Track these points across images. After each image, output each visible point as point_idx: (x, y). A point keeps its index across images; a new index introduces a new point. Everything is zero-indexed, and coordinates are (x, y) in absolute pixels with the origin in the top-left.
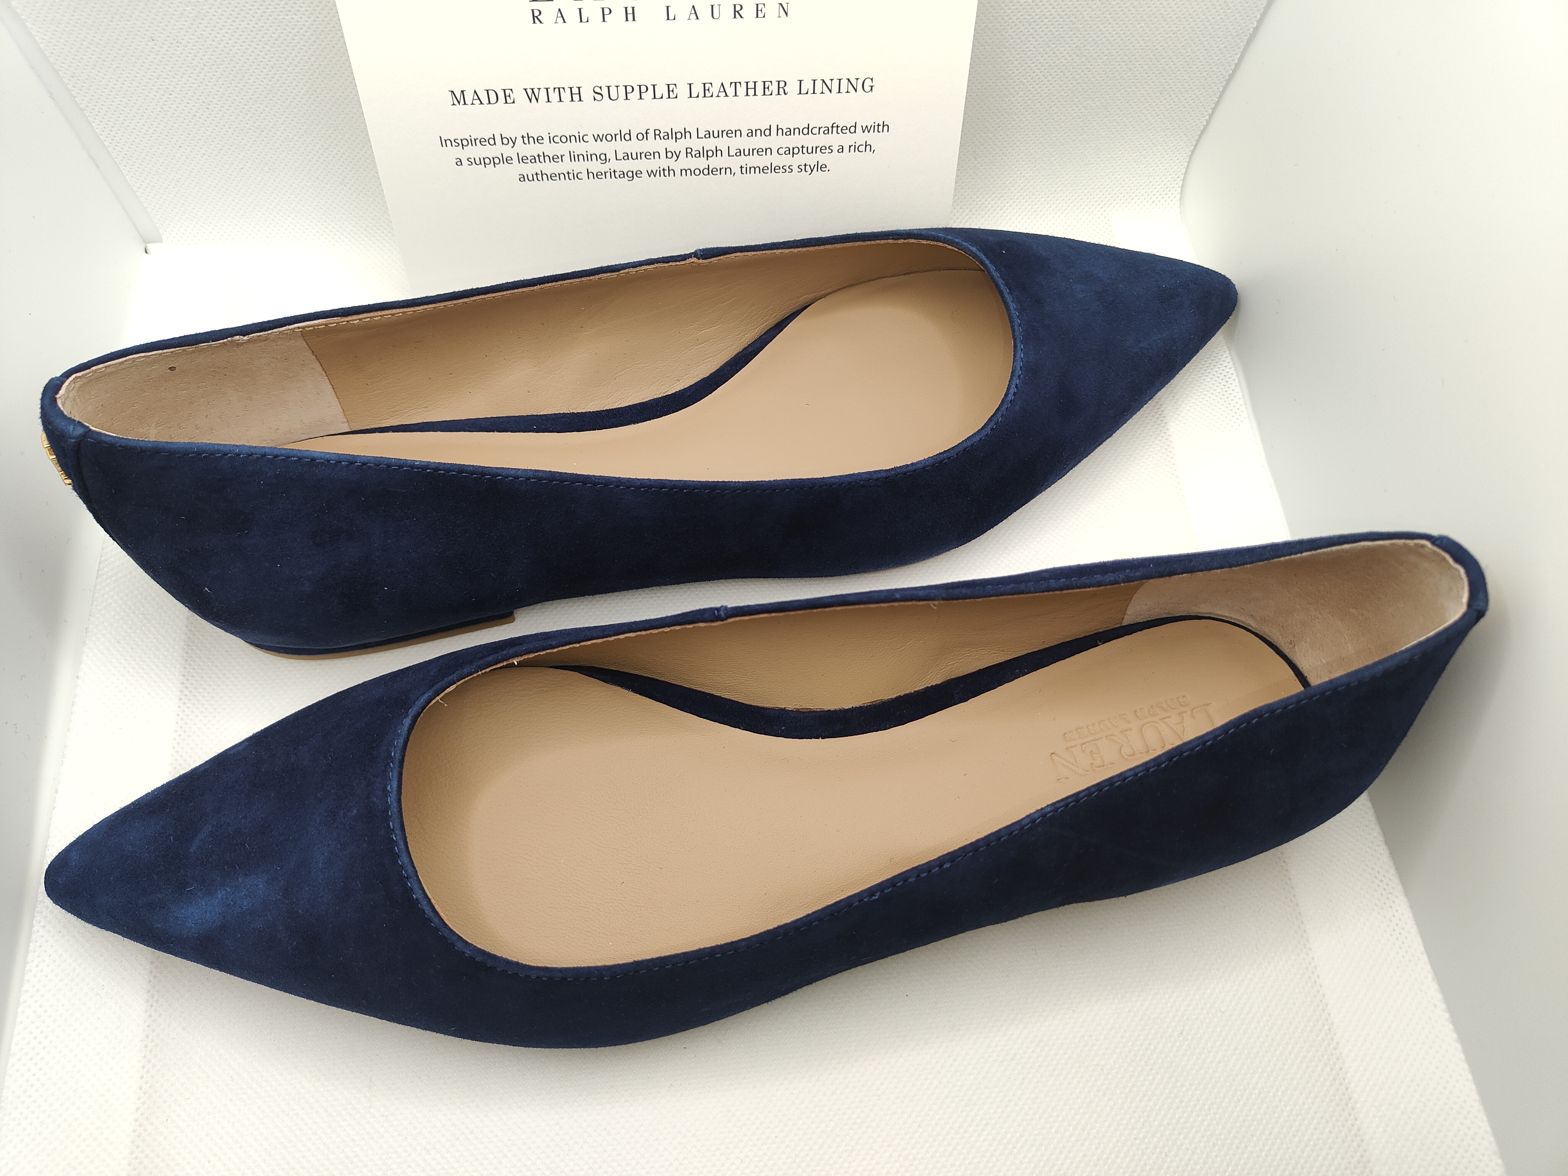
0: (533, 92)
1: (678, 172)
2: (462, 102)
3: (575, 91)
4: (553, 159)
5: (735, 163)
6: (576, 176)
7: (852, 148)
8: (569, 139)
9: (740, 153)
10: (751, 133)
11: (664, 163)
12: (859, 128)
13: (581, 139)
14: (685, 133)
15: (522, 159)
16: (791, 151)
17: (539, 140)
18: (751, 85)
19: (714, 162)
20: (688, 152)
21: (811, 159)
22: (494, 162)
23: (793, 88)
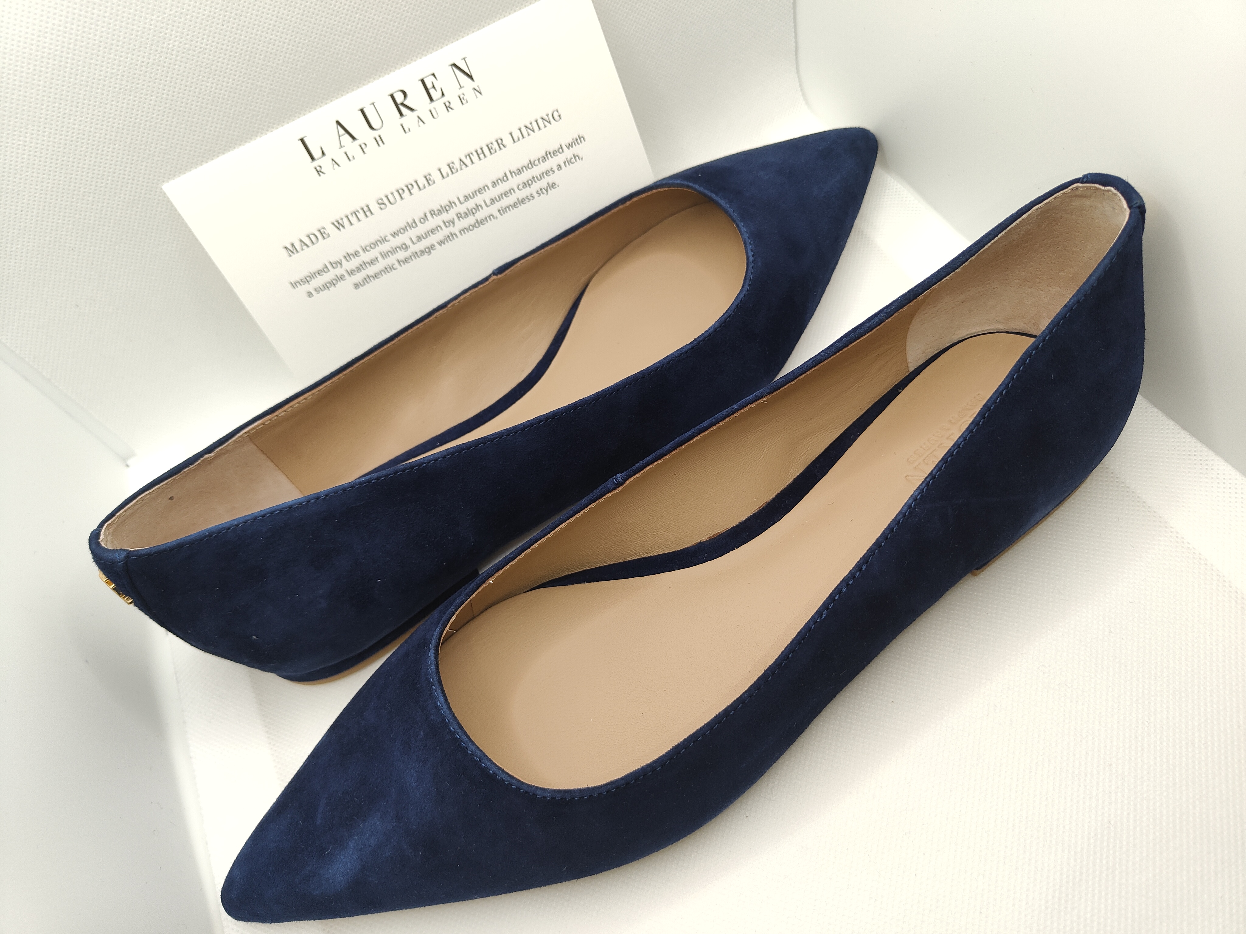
0: (339, 223)
1: (458, 234)
2: (295, 252)
3: (366, 209)
4: (372, 262)
5: (493, 210)
6: (392, 268)
7: (567, 163)
8: (375, 244)
9: (493, 201)
10: (494, 184)
11: (446, 231)
12: (564, 147)
13: (384, 240)
14: (451, 204)
15: (351, 273)
16: (526, 184)
17: (356, 254)
18: (480, 151)
19: (480, 215)
20: (459, 216)
21: (543, 183)
22: (333, 283)
23: (507, 140)
